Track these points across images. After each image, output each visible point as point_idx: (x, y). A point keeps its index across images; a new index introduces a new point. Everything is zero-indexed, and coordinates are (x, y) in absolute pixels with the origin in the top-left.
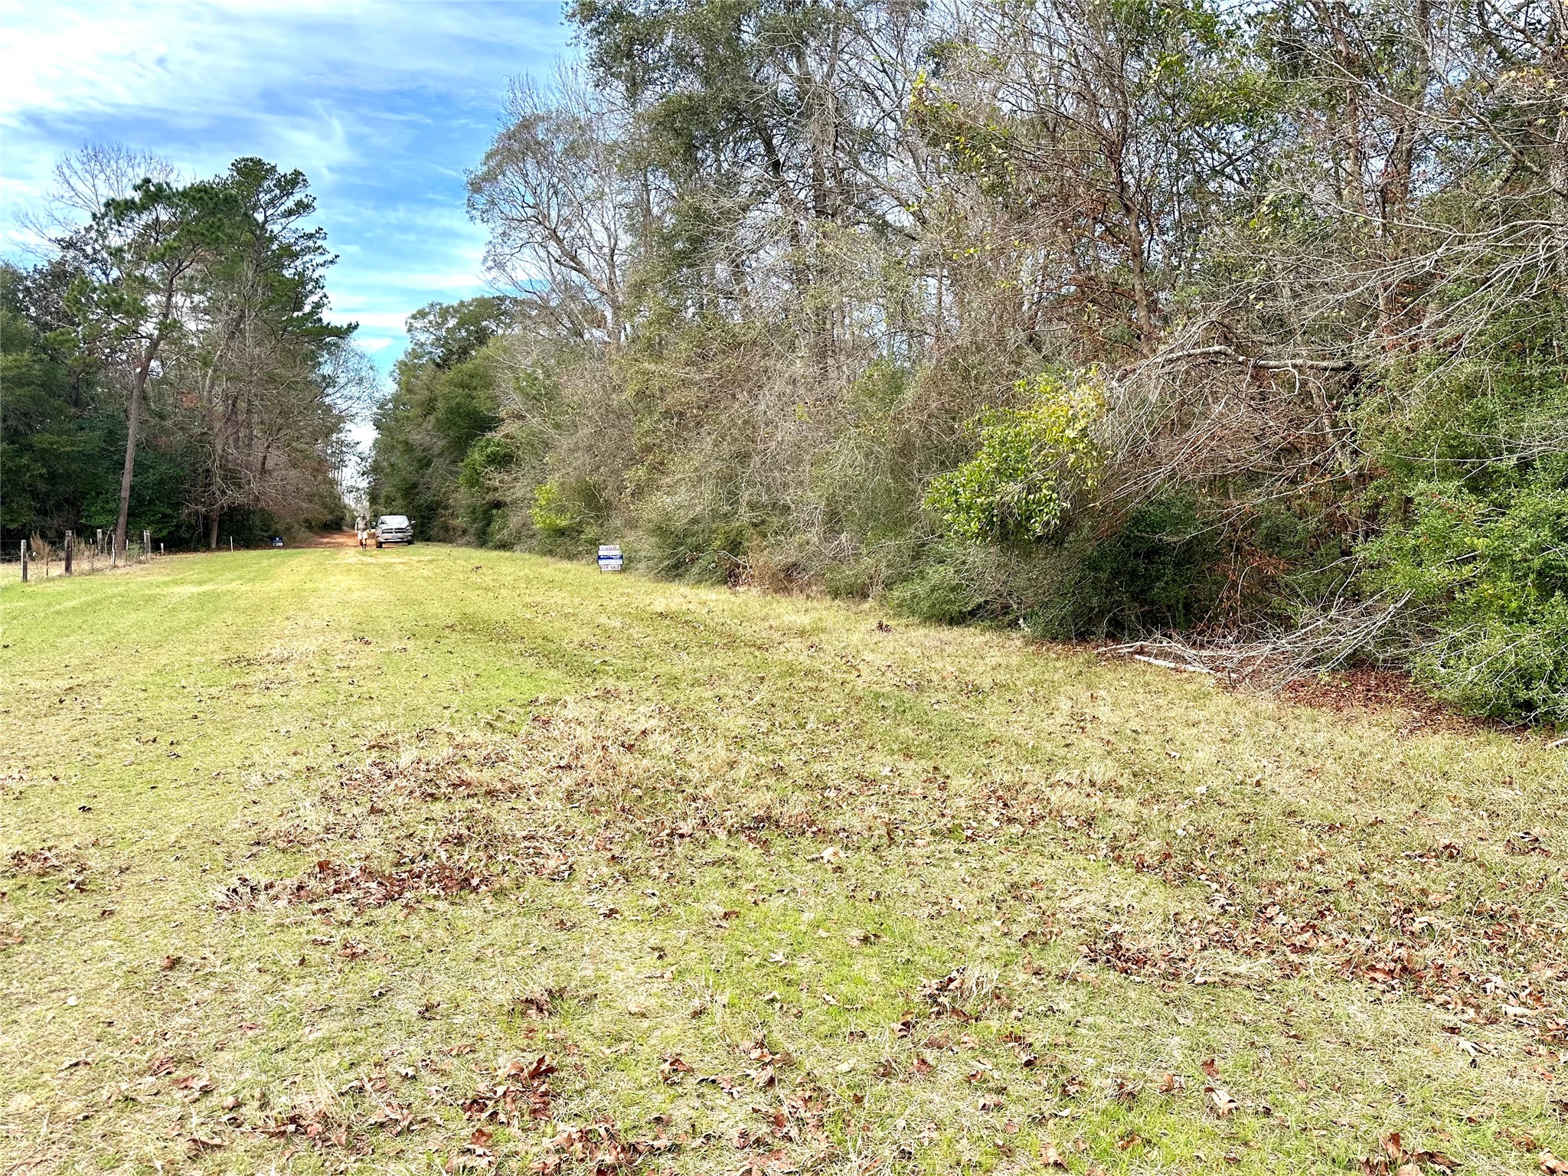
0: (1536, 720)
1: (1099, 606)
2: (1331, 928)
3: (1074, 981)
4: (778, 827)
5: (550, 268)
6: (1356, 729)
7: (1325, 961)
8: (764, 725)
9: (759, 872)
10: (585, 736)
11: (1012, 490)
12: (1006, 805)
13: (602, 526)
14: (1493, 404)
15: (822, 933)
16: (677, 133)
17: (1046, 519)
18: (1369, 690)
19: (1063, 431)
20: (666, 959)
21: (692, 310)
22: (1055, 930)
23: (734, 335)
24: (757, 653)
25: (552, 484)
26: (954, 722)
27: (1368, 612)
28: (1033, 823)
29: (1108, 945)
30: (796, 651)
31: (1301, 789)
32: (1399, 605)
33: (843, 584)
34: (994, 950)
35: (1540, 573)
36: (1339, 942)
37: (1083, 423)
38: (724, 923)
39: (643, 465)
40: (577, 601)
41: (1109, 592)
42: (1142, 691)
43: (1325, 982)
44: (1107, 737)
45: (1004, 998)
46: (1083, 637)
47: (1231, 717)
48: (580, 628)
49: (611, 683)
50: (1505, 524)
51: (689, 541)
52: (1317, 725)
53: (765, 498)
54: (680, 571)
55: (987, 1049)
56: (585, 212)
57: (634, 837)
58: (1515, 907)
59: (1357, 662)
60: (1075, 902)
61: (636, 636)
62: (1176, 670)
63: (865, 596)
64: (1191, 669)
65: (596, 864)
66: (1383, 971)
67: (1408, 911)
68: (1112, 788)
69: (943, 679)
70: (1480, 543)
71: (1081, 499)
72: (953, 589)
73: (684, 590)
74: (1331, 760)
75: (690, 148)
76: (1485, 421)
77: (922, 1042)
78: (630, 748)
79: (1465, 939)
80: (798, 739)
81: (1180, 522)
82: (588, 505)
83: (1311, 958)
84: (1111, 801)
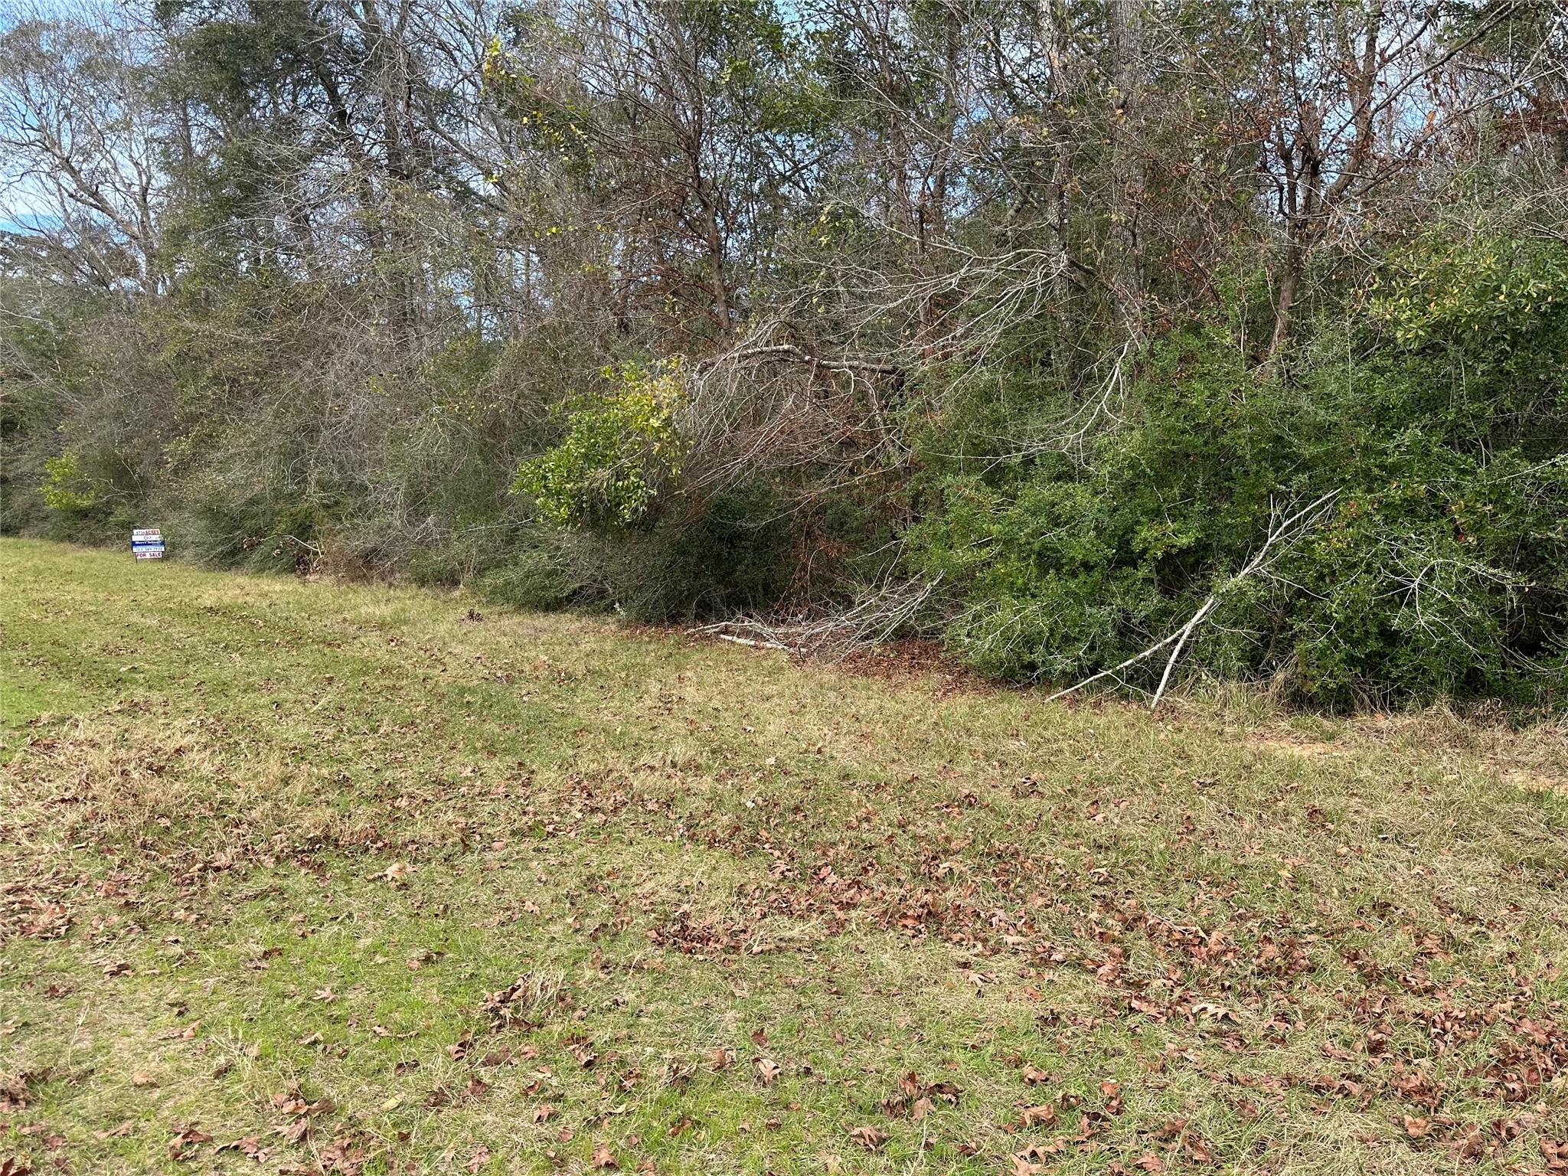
0: (1038, 678)
1: (688, 590)
2: (873, 882)
3: (639, 969)
4: (337, 846)
5: (62, 203)
6: (902, 694)
7: (866, 915)
8: (330, 732)
9: (310, 900)
10: (99, 760)
11: (602, 475)
12: (590, 795)
13: (136, 506)
14: (1005, 409)
15: (380, 959)
16: (222, 66)
17: (634, 505)
18: (913, 658)
19: (647, 420)
20: (187, 1014)
21: (245, 264)
22: (626, 919)
23: (296, 296)
24: (327, 650)
25: (69, 457)
26: (543, 713)
27: (911, 590)
28: (615, 811)
29: (675, 927)
30: (373, 647)
31: (855, 753)
32: (935, 583)
33: (430, 571)
34: (565, 951)
35: (1039, 554)
36: (878, 894)
37: (665, 413)
38: (264, 964)
39: (187, 437)
40: (101, 596)
41: (697, 576)
42: (724, 669)
43: (865, 934)
44: (691, 717)
45: (569, 1000)
46: (674, 619)
47: (799, 689)
48: (104, 629)
49: (139, 694)
50: (1013, 512)
51: (248, 524)
52: (870, 693)
53: (337, 477)
54: (237, 558)
55: (548, 1056)
56: (108, 142)
57: (156, 877)
58: (1016, 845)
59: (903, 634)
60: (649, 886)
61: (176, 636)
62: (756, 647)
63: (455, 583)
64: (769, 645)
65: (104, 913)
66: (912, 917)
67: (934, 858)
68: (693, 767)
69: (536, 668)
70: (995, 528)
71: (667, 486)
72: (549, 575)
73: (241, 580)
74: (880, 724)
75: (238, 86)
76: (997, 423)
77: (480, 1061)
78: (159, 771)
79: (978, 879)
80: (370, 744)
81: (759, 508)
82: (119, 481)
83: (853, 913)
84: (690, 780)
